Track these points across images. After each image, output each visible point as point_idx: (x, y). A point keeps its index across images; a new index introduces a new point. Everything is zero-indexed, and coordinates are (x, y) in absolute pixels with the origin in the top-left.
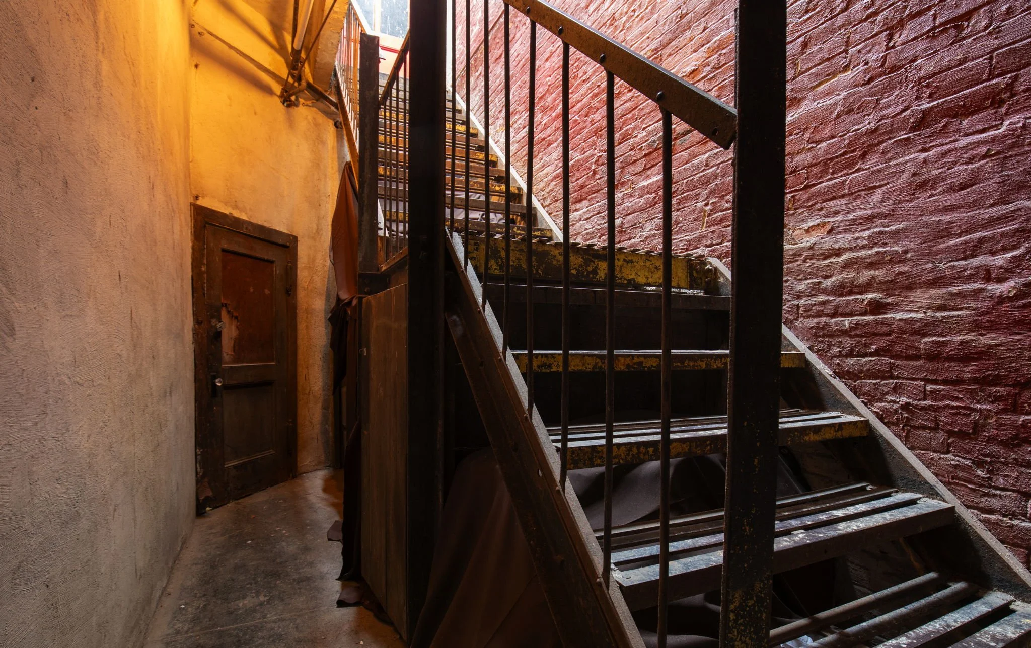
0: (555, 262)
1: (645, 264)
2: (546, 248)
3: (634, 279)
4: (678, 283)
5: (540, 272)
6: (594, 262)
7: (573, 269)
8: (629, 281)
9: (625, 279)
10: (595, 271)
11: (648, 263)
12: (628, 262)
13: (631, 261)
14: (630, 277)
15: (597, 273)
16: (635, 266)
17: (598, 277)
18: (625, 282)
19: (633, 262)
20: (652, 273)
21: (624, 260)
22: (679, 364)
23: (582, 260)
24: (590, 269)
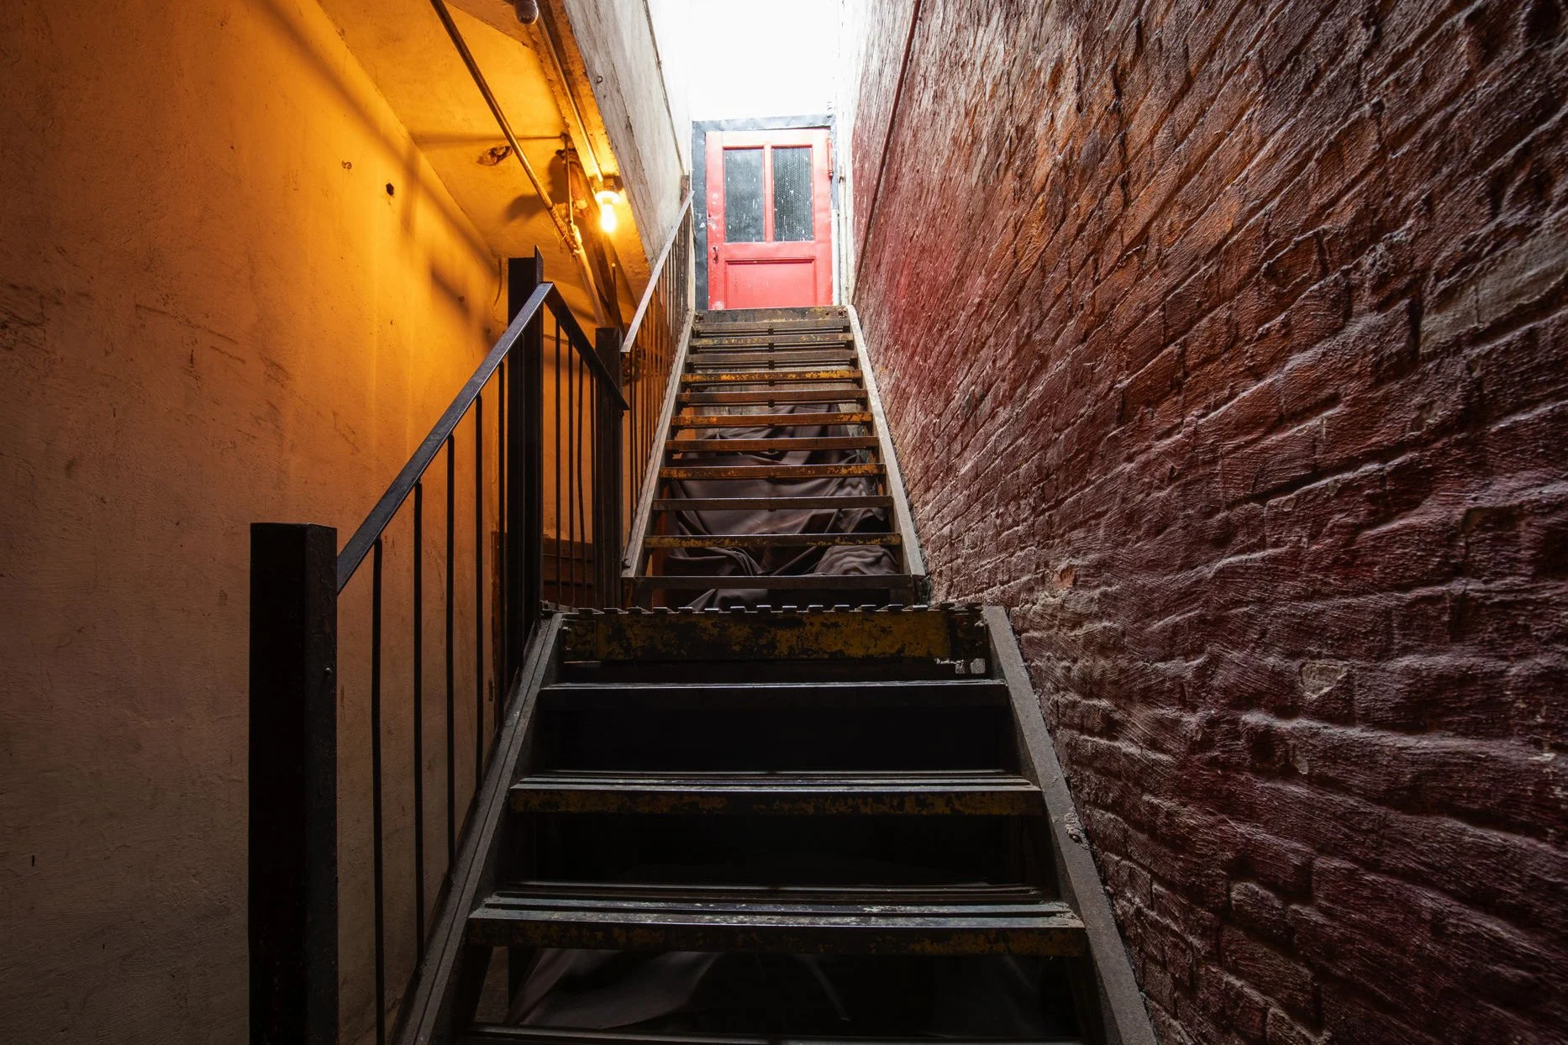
0: (705, 637)
1: (860, 627)
2: (693, 620)
3: (841, 651)
4: (929, 651)
5: (682, 651)
6: (769, 632)
7: (735, 645)
8: (832, 654)
9: (825, 652)
10: (772, 645)
11: (867, 626)
12: (828, 627)
13: (836, 625)
14: (835, 649)
15: (776, 648)
16: (842, 632)
17: (777, 652)
18: (826, 656)
19: (839, 626)
20: (876, 639)
21: (823, 624)
22: (763, 807)
23: (748, 630)
24: (763, 642)
